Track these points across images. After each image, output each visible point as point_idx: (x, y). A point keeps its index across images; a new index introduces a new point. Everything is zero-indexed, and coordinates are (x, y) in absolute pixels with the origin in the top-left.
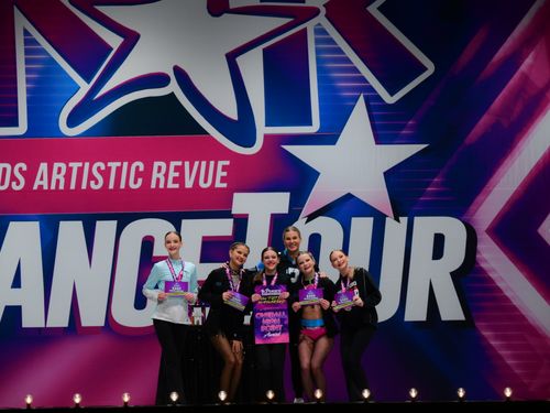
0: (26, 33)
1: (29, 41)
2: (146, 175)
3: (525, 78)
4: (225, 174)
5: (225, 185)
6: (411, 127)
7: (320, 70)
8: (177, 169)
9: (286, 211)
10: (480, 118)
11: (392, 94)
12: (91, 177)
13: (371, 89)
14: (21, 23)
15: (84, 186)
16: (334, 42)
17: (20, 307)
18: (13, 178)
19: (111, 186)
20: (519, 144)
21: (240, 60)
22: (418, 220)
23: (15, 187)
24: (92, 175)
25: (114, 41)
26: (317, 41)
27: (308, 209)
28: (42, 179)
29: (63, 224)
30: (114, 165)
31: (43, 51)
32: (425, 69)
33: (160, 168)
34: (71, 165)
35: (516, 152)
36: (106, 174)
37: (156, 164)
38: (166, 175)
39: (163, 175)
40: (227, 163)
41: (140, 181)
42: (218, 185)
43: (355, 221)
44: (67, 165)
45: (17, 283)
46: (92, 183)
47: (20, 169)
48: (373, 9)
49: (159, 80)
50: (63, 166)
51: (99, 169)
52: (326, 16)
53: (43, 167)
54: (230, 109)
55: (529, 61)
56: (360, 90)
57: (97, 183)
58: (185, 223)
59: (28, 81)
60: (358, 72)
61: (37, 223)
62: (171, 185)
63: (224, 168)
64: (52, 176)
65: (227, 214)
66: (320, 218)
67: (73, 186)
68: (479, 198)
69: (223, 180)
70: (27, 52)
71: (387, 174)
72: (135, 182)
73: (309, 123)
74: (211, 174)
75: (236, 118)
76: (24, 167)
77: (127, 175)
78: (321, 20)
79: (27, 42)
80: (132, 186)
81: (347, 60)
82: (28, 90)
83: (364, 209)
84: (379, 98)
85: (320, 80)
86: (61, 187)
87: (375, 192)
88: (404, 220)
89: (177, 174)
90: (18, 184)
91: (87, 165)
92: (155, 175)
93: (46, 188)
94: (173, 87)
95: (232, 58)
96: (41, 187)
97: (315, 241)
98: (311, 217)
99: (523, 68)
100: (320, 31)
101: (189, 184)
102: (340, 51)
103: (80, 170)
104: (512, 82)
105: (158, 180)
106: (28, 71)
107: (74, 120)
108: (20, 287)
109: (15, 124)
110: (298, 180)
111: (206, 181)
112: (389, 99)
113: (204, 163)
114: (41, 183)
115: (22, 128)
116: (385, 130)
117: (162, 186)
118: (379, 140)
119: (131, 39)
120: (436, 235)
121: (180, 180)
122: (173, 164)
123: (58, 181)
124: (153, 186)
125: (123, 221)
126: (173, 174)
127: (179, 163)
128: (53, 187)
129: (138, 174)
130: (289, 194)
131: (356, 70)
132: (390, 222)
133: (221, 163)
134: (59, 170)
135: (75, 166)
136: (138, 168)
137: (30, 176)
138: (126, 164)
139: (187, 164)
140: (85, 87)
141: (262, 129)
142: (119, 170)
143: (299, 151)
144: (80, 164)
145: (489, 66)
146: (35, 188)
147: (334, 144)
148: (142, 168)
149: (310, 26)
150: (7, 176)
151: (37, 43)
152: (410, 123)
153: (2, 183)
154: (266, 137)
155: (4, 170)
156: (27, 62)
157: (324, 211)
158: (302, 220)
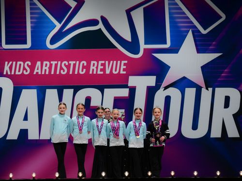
2: (87, 68)
4: (125, 67)
5: (125, 72)
6: (214, 45)
7: (170, 18)
8: (102, 65)
9: (154, 85)
11: (205, 29)
12: (61, 68)
13: (195, 27)
15: (58, 73)
16: (177, 5)
17: (27, 130)
18: (24, 69)
19: (71, 73)
21: (133, 13)
22: (217, 89)
23: (25, 73)
24: (62, 67)
25: (73, 4)
26: (169, 4)
27: (164, 84)
28: (38, 69)
29: (48, 91)
30: (72, 63)
31: (39, 9)
32: (221, 17)
33: (94, 64)
34: (52, 62)
36: (68, 67)
37: (92, 62)
38: (97, 68)
39: (96, 67)
40: (126, 62)
41: (84, 70)
42: (122, 72)
43: (187, 90)
44: (50, 63)
45: (26, 118)
46: (62, 71)
47: (28, 64)
49: (94, 22)
50: (48, 63)
51: (65, 64)
53: (39, 63)
54: (128, 37)
56: (190, 27)
57: (64, 71)
58: (106, 90)
59: (32, 23)
60: (189, 19)
61: (35, 90)
62: (99, 72)
63: (125, 64)
64: (42, 68)
65: (126, 86)
66: (171, 89)
67: (52, 73)
69: (124, 70)
70: (31, 9)
71: (202, 67)
72: (82, 71)
73: (165, 43)
74: (118, 68)
75: (130, 41)
76: (30, 63)
77: (78, 67)
79: (31, 4)
80: (81, 73)
81: (184, 13)
82: (32, 27)
83: (191, 84)
84: (199, 31)
85: (170, 22)
86: (47, 73)
87: (197, 76)
88: (210, 89)
89: (102, 67)
90: (27, 71)
91: (59, 62)
92: (92, 68)
93: (40, 73)
94: (100, 26)
95: (128, 12)
96: (37, 73)
97: (168, 99)
98: (166, 88)
101: (108, 72)
102: (180, 9)
103: (56, 65)
105: (93, 70)
106: (31, 18)
107: (53, 41)
108: (27, 120)
109: (25, 42)
110: (160, 70)
111: (116, 70)
112: (204, 32)
113: (115, 62)
114: (37, 71)
115: (28, 45)
116: (202, 46)
117: (95, 73)
118: (199, 51)
120: (226, 96)
121: (104, 70)
122: (100, 62)
123: (45, 70)
124: (91, 73)
125: (76, 89)
126: (100, 67)
127: (103, 62)
128: (43, 73)
129: (84, 67)
130: (155, 77)
131: (188, 18)
132: (204, 90)
133: (123, 62)
134: (46, 65)
135: (54, 63)
136: (83, 64)
137: (32, 68)
138: (78, 62)
139: (107, 62)
140: (58, 26)
141: (143, 46)
142: (74, 65)
143: (159, 56)
144: (56, 62)
146: (35, 73)
147: (177, 53)
148: (85, 64)
150: (21, 68)
151: (36, 5)
152: (214, 43)
153: (19, 71)
154: (145, 50)
155: (20, 65)
156: (31, 13)
157: (172, 85)
158: (161, 89)
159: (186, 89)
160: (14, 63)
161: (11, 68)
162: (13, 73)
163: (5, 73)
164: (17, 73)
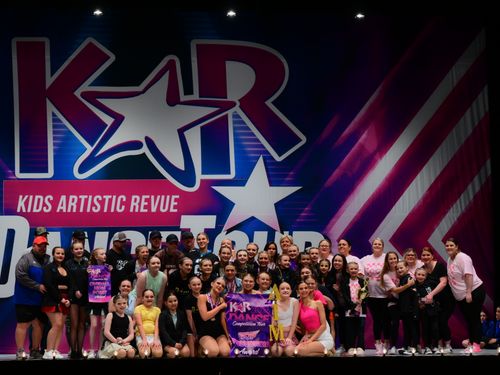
0: (54, 115)
1: (56, 120)
2: (127, 204)
3: (362, 147)
4: (176, 203)
5: (176, 210)
6: (292, 176)
7: (235, 140)
8: (146, 200)
9: (214, 227)
10: (334, 170)
11: (280, 156)
12: (93, 204)
13: (267, 152)
14: (51, 108)
15: (88, 210)
16: (244, 123)
18: (44, 205)
19: (105, 210)
20: (358, 187)
21: (185, 133)
22: (295, 233)
23: (45, 210)
24: (94, 204)
25: (109, 121)
26: (234, 123)
27: (227, 226)
28: (62, 205)
30: (107, 197)
31: (65, 127)
32: (300, 140)
33: (136, 200)
34: (81, 197)
35: (355, 192)
36: (102, 203)
37: (134, 197)
38: (140, 204)
39: (138, 204)
40: (178, 197)
41: (123, 207)
42: (172, 210)
44: (78, 197)
46: (94, 208)
47: (49, 199)
48: (269, 103)
49: (136, 145)
50: (76, 197)
51: (98, 200)
52: (240, 107)
53: (63, 198)
54: (180, 164)
55: (364, 136)
56: (261, 153)
57: (96, 208)
59: (54, 144)
61: (59, 233)
62: (142, 210)
63: (176, 200)
64: (68, 204)
65: (177, 229)
66: (235, 232)
67: (81, 210)
68: (333, 220)
69: (175, 207)
70: (54, 127)
72: (121, 208)
73: (229, 173)
74: (167, 204)
75: (183, 169)
76: (51, 198)
77: (115, 203)
78: (237, 109)
79: (54, 120)
80: (118, 210)
81: (253, 134)
82: (55, 151)
83: (262, 226)
84: (272, 158)
85: (236, 146)
86: (74, 211)
87: (269, 217)
89: (146, 204)
90: (47, 208)
91: (90, 197)
92: (133, 204)
93: (64, 211)
94: (145, 150)
95: (181, 132)
96: (61, 210)
98: (229, 231)
99: (360, 141)
100: (236, 116)
101: (154, 209)
102: (248, 128)
103: (86, 200)
104: (354, 149)
105: (135, 207)
106: (54, 138)
107: (82, 170)
109: (45, 170)
110: (221, 208)
111: (164, 208)
112: (278, 159)
113: (163, 197)
114: (62, 208)
115: (50, 174)
116: (275, 177)
117: (137, 210)
118: (272, 183)
119: (119, 119)
120: (306, 242)
121: (148, 207)
122: (144, 197)
123: (72, 207)
124: (131, 210)
125: (112, 232)
126: (144, 203)
127: (148, 197)
128: (69, 211)
129: (122, 203)
130: (215, 217)
131: (258, 140)
132: (278, 234)
133: (174, 197)
134: (73, 200)
135: (83, 197)
136: (122, 199)
137: (55, 203)
138: (114, 197)
139: (153, 197)
140: (90, 149)
141: (199, 176)
142: (110, 200)
143: (220, 189)
144: (86, 197)
145: (340, 139)
146: (58, 211)
147: (244, 185)
148: (124, 200)
149: (230, 113)
150: (41, 203)
151: (60, 121)
152: (292, 173)
153: (38, 208)
154: (202, 181)
155: (39, 200)
156: (54, 132)
157: (237, 227)
158: (223, 233)
159: (256, 233)
160: (31, 197)
161: (26, 204)
162: (29, 211)
163: (19, 210)
164: (35, 210)
